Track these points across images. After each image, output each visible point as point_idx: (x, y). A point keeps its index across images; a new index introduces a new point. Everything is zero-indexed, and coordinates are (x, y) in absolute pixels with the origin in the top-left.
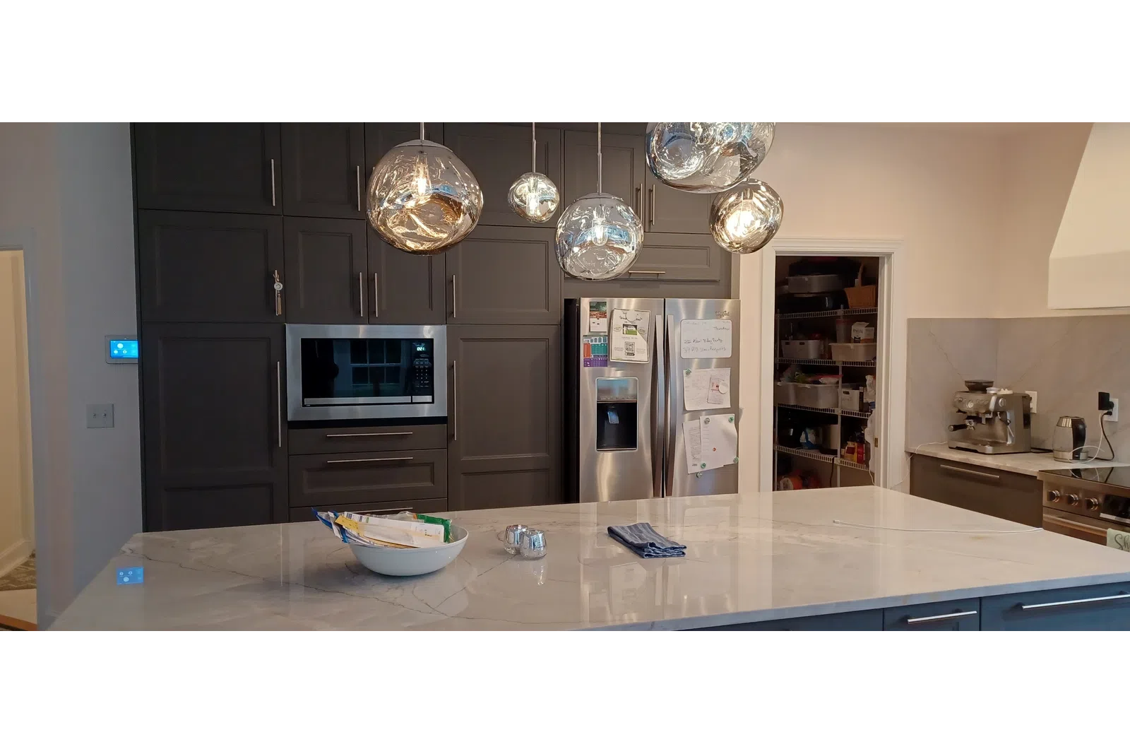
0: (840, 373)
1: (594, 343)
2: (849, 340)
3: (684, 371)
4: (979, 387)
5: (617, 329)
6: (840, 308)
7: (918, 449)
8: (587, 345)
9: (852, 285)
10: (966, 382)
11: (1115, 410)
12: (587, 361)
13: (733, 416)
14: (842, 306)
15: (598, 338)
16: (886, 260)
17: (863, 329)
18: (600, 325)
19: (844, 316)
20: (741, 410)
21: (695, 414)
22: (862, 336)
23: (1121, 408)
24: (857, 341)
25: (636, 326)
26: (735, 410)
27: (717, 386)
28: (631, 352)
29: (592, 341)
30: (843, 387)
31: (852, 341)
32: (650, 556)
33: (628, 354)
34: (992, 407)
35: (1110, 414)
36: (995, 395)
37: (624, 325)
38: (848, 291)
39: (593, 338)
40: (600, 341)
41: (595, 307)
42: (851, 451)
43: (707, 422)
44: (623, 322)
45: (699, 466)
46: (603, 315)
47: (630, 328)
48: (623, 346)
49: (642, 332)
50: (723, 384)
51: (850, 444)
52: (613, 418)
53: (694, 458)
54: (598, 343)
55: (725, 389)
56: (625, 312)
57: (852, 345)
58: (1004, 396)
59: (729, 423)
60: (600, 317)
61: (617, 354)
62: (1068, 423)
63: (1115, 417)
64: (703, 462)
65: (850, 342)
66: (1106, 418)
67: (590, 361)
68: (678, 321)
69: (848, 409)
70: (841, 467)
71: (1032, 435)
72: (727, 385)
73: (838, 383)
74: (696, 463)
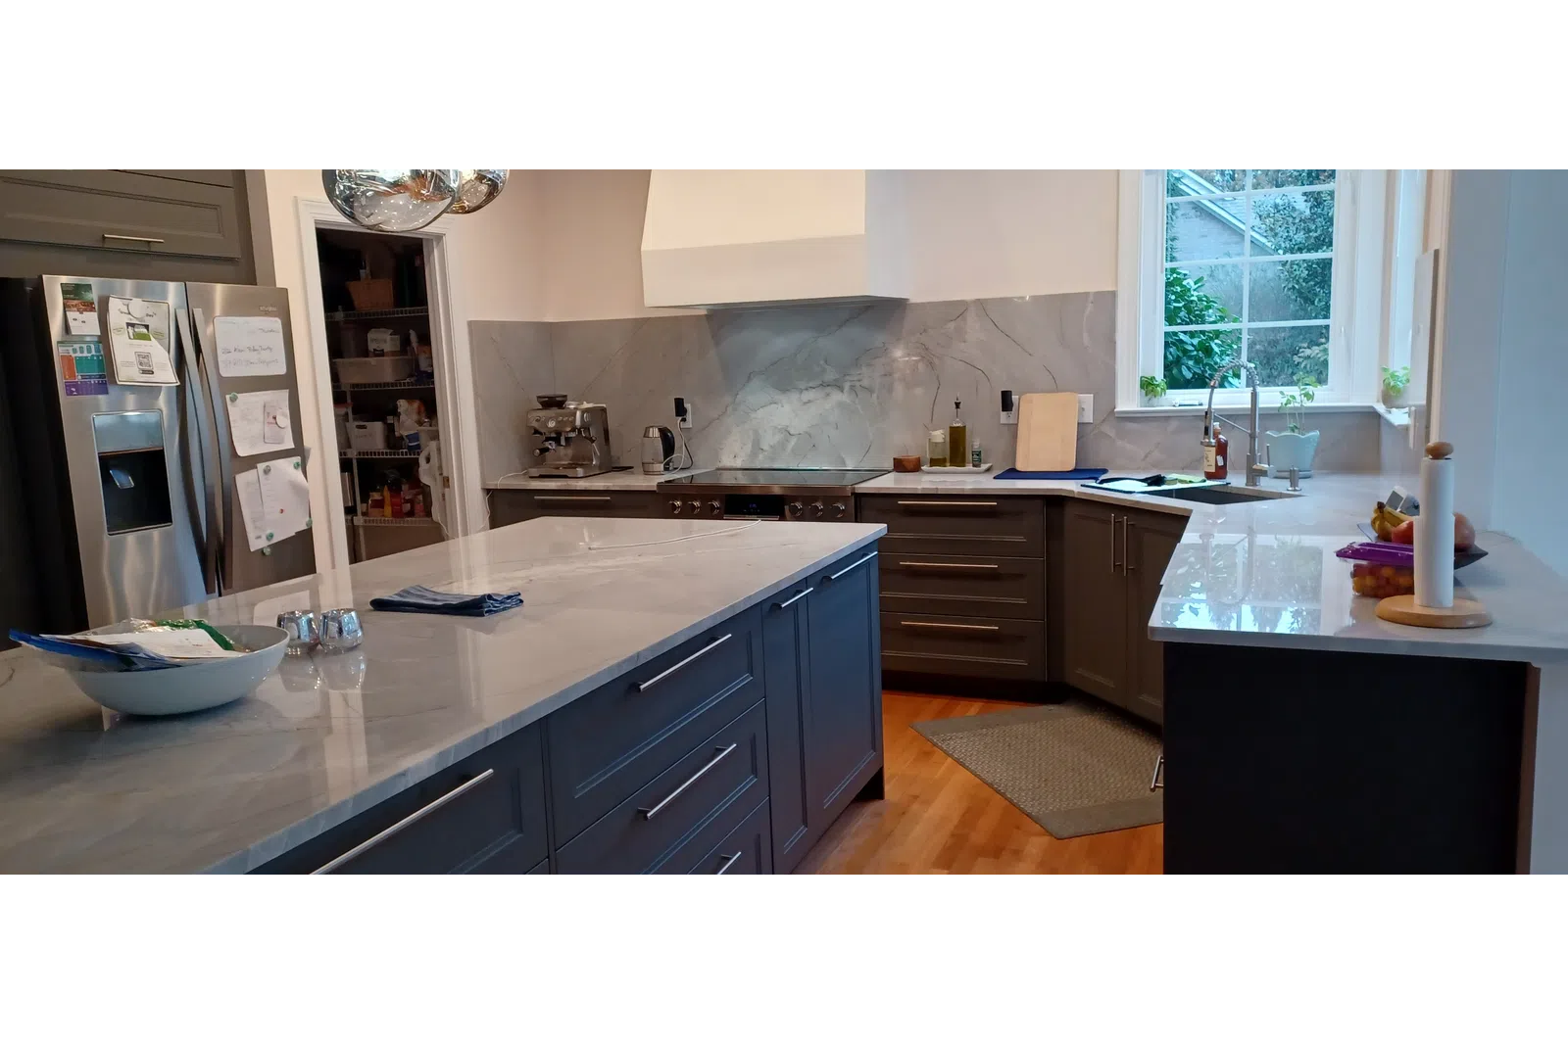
0: (349, 401)
1: (79, 354)
2: (365, 353)
3: (228, 397)
4: (553, 403)
5: (118, 330)
6: (337, 310)
7: (499, 482)
8: (67, 360)
9: (357, 278)
10: (539, 397)
11: (689, 416)
12: (69, 386)
13: (298, 459)
14: (340, 307)
15: (85, 346)
16: (435, 243)
17: (388, 337)
18: (86, 324)
19: (346, 322)
20: (309, 450)
21: (251, 462)
22: (387, 347)
23: (693, 414)
24: (380, 353)
25: (147, 327)
26: (299, 451)
27: (275, 418)
28: (147, 368)
29: (75, 351)
30: (355, 419)
31: (371, 354)
32: (489, 612)
33: (144, 372)
34: (578, 423)
35: (684, 420)
36: (578, 408)
37: (128, 324)
38: (352, 286)
39: (77, 346)
40: (89, 351)
41: (72, 293)
42: (379, 504)
43: (267, 471)
44: (126, 319)
45: (264, 537)
46: (89, 306)
47: (140, 330)
48: (133, 359)
49: (159, 336)
50: (284, 415)
51: (376, 496)
52: (124, 480)
53: (256, 527)
54: (85, 354)
55: (285, 421)
56: (126, 302)
57: (372, 360)
58: (587, 410)
59: (294, 471)
60: (86, 310)
61: (127, 371)
62: (655, 433)
63: (689, 424)
64: (268, 532)
65: (367, 356)
66: (683, 425)
67: (75, 385)
68: (209, 317)
69: (366, 448)
70: (365, 528)
71: (612, 454)
72: (286, 416)
73: (347, 414)
74: (259, 534)
